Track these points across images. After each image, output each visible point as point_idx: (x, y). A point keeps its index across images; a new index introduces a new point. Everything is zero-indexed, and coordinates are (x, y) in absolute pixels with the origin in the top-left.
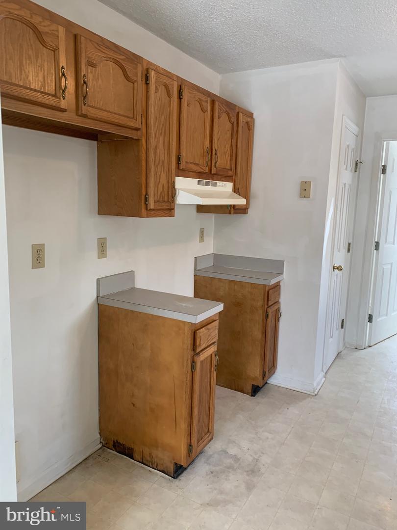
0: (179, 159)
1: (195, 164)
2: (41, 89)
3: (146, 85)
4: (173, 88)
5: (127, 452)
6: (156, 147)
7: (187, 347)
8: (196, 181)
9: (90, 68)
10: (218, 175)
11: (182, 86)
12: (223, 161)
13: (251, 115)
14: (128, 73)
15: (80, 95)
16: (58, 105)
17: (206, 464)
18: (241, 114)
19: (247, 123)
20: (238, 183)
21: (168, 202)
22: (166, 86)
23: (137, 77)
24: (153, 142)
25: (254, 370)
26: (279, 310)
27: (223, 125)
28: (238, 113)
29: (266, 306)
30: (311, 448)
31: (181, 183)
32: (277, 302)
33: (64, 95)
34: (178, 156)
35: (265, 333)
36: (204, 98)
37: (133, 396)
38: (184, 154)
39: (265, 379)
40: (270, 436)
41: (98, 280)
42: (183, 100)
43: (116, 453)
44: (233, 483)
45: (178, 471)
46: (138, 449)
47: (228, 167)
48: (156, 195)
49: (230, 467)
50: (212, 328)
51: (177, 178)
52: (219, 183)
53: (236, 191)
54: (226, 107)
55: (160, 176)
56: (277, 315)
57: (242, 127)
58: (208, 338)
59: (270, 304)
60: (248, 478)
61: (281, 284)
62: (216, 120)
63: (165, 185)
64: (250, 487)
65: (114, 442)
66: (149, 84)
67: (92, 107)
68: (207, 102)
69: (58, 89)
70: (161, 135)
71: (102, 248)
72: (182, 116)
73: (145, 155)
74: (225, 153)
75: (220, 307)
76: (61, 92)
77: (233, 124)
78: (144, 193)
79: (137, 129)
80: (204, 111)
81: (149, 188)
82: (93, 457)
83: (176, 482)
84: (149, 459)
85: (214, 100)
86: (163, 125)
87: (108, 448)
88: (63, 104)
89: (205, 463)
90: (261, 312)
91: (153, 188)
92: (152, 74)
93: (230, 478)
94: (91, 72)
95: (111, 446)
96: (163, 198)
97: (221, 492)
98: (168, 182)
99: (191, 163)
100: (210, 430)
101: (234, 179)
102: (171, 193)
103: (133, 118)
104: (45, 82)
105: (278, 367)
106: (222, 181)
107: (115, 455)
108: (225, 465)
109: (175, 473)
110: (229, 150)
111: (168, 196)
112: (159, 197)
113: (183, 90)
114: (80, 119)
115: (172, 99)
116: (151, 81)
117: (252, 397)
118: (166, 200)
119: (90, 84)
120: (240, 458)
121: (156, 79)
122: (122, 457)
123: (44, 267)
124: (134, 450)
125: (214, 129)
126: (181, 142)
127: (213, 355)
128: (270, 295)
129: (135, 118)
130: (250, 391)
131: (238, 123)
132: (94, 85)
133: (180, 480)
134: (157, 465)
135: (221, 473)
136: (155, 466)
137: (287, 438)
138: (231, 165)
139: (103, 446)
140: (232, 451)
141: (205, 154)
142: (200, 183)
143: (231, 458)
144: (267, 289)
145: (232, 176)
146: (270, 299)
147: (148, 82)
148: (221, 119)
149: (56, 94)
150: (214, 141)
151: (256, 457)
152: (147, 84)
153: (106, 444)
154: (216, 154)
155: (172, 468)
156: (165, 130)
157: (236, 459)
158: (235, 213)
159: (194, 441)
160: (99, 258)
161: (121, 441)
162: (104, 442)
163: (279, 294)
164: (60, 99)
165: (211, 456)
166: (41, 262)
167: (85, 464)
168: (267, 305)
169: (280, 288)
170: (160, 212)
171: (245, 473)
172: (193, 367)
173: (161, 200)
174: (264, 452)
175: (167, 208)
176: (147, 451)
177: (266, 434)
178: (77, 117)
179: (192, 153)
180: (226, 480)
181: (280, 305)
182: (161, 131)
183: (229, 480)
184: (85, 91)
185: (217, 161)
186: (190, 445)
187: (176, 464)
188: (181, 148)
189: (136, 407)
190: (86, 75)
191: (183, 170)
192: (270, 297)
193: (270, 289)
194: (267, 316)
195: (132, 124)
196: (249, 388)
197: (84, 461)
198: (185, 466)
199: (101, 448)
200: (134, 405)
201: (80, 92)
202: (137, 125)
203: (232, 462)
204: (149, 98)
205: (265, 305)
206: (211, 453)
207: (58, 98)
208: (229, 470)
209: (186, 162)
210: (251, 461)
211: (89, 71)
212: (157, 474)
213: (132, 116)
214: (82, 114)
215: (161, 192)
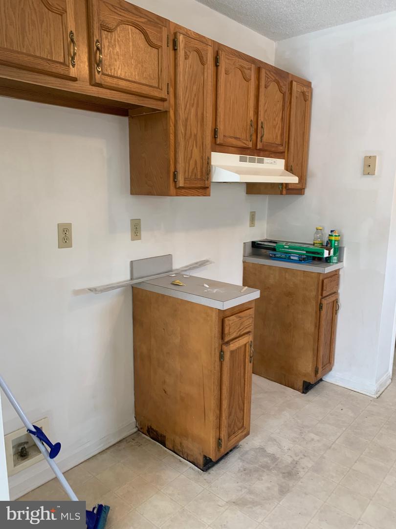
0: (215, 132)
1: (236, 138)
2: (47, 56)
3: (173, 51)
4: (207, 53)
5: (160, 439)
6: (187, 120)
7: (215, 334)
8: (237, 157)
9: (104, 33)
10: (266, 151)
11: (219, 52)
12: (271, 134)
13: (308, 85)
14: (150, 38)
15: (93, 62)
16: (66, 73)
17: (239, 460)
18: (294, 83)
19: (303, 93)
20: (292, 160)
21: (201, 179)
22: (198, 51)
23: (162, 41)
24: (182, 114)
25: (305, 366)
26: (337, 302)
27: (272, 96)
28: (292, 81)
29: (320, 297)
30: (362, 456)
31: (218, 159)
32: (336, 293)
33: (74, 62)
34: (215, 129)
35: (318, 326)
36: (246, 64)
37: (164, 382)
38: (221, 127)
39: (319, 375)
40: (316, 438)
41: (132, 262)
42: (220, 67)
43: (150, 439)
44: (265, 483)
45: (207, 464)
46: (169, 437)
47: (278, 141)
48: (187, 172)
49: (266, 467)
50: (245, 317)
51: (213, 154)
52: (266, 160)
53: (289, 168)
54: (275, 76)
55: (192, 151)
56: (335, 307)
57: (297, 98)
58: (240, 327)
59: (324, 295)
60: (283, 480)
61: (340, 273)
62: (262, 89)
63: (198, 161)
64: (283, 491)
65: (148, 427)
66: (177, 50)
67: (109, 76)
68: (250, 69)
69: (66, 56)
70: (193, 106)
71: (136, 229)
72: (219, 85)
73: (173, 128)
74: (275, 127)
75: (256, 294)
76: (70, 59)
77: (284, 94)
78: (172, 170)
79: (163, 100)
80: (247, 80)
81: (178, 164)
82: (127, 440)
83: (205, 475)
84: (179, 448)
85: (259, 67)
86: (195, 95)
87: (143, 433)
88: (73, 72)
89: (239, 458)
90: (314, 303)
91: (183, 164)
92: (181, 38)
93: (263, 478)
94: (106, 38)
95: (145, 432)
96: (195, 175)
97: (250, 492)
98: (202, 158)
99: (231, 137)
100: (245, 425)
101: (286, 156)
102: (206, 169)
103: (158, 88)
104: (51, 49)
105: (335, 364)
106: (271, 157)
107: (148, 440)
108: (260, 464)
109: (204, 466)
110: (279, 122)
111: (202, 172)
112: (190, 174)
113: (220, 55)
114: (95, 89)
115: (206, 66)
116: (180, 47)
117: (303, 394)
118: (199, 177)
119: (105, 51)
120: (279, 458)
121: (186, 44)
122: (155, 444)
123: (71, 247)
124: (167, 437)
125: (260, 99)
126: (218, 114)
127: (247, 345)
128: (324, 285)
129: (160, 87)
130: (301, 387)
131: (291, 94)
132: (110, 52)
133: (209, 473)
134: (188, 455)
135: (255, 471)
136: (185, 456)
137: (335, 441)
138: (282, 139)
139: (139, 430)
140: (271, 449)
141: (248, 127)
142: (241, 160)
143: (268, 456)
144: (321, 278)
145: (284, 152)
146: (324, 288)
147: (176, 48)
148: (269, 88)
149: (64, 61)
150: (259, 113)
151: (296, 459)
152: (175, 50)
153: (141, 428)
154: (262, 127)
155: (201, 461)
156: (198, 101)
157: (274, 458)
158: (287, 194)
159: (224, 435)
160: (132, 240)
161: (154, 427)
162: (139, 427)
163: (338, 284)
164: (69, 67)
165: (247, 452)
166: (67, 242)
167: (118, 446)
168: (322, 295)
169: (338, 277)
170: (193, 191)
171: (281, 475)
172: (221, 357)
173: (193, 177)
174: (306, 455)
175: (199, 186)
176: (178, 440)
177: (312, 435)
178: (91, 87)
179: (231, 125)
180: (259, 479)
181: (338, 296)
182: (192, 102)
183: (262, 480)
184: (98, 58)
185: (263, 135)
186: (219, 439)
187: (205, 457)
188: (218, 120)
189: (167, 394)
190: (100, 40)
191: (220, 145)
192: (324, 287)
193: (325, 278)
194: (321, 308)
195: (156, 93)
196: (300, 384)
197: (118, 443)
198: (214, 460)
199: (136, 432)
200: (165, 392)
201: (93, 59)
202: (163, 95)
203: (269, 462)
204: (177, 65)
205: (318, 295)
206: (248, 449)
207: (66, 66)
208: (264, 470)
209: (224, 136)
210: (290, 462)
211: (104, 36)
212: (187, 465)
213: (157, 86)
214: (96, 83)
215: (193, 169)
